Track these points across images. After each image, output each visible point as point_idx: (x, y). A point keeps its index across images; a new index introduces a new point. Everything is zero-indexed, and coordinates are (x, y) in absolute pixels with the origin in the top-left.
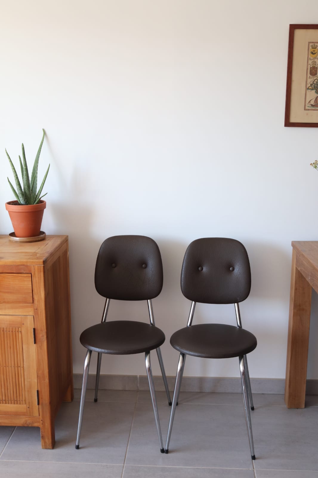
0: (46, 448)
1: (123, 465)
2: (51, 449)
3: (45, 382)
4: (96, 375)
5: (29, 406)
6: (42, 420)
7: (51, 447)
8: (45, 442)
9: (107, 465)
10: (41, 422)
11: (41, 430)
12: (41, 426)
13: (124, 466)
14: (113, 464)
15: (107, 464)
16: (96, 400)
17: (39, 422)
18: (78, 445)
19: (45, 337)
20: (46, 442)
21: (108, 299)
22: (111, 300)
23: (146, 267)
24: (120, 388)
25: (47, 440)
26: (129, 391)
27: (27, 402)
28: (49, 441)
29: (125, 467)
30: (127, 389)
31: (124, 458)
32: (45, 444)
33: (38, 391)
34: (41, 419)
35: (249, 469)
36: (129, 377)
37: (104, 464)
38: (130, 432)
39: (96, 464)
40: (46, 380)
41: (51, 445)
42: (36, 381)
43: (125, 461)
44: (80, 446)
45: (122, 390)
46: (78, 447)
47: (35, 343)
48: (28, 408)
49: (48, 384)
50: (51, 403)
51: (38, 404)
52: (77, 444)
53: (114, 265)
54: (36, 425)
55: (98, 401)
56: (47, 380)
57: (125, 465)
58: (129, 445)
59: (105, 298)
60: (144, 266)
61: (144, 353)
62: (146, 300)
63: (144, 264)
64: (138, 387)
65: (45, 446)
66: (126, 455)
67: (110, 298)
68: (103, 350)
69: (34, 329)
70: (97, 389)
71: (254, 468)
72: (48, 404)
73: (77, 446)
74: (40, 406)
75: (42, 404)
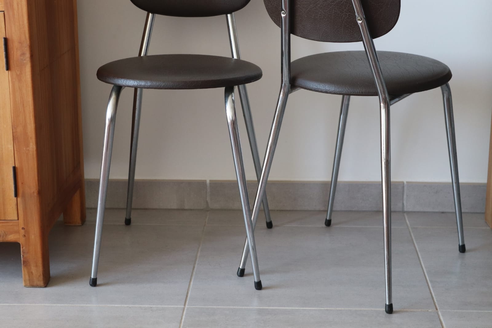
0: (33, 286)
1: (183, 306)
2: (41, 287)
3: (28, 148)
4: (128, 181)
6: (23, 228)
7: (42, 283)
8: (30, 274)
9: (151, 308)
10: (22, 232)
11: (23, 247)
12: (22, 241)
13: (186, 308)
14: (163, 306)
15: (151, 306)
16: (128, 222)
17: (17, 232)
18: (95, 278)
19: (28, 55)
20: (32, 273)
21: (150, 15)
22: (157, 16)
24: (174, 204)
25: (33, 269)
26: (191, 210)
28: (37, 270)
29: (188, 309)
30: (186, 207)
31: (185, 297)
32: (29, 276)
33: (15, 168)
34: (23, 226)
35: (428, 311)
36: (190, 183)
37: (147, 306)
38: (195, 264)
39: (130, 306)
40: (31, 144)
41: (41, 278)
42: (11, 147)
43: (187, 301)
44: (98, 282)
45: (178, 210)
46: (94, 283)
47: (8, 68)
49: (35, 153)
50: (40, 193)
51: (16, 195)
52: (92, 277)
54: (11, 238)
55: (133, 223)
56: (32, 146)
57: (186, 306)
58: (193, 280)
59: (146, 12)
61: (223, 89)
62: (225, 15)
64: (207, 202)
65: (29, 280)
66: (188, 293)
67: (153, 13)
68: (143, 83)
69: (6, 40)
70: (129, 208)
71: (437, 309)
72: (36, 194)
73: (93, 279)
74: (19, 199)
75: (24, 196)
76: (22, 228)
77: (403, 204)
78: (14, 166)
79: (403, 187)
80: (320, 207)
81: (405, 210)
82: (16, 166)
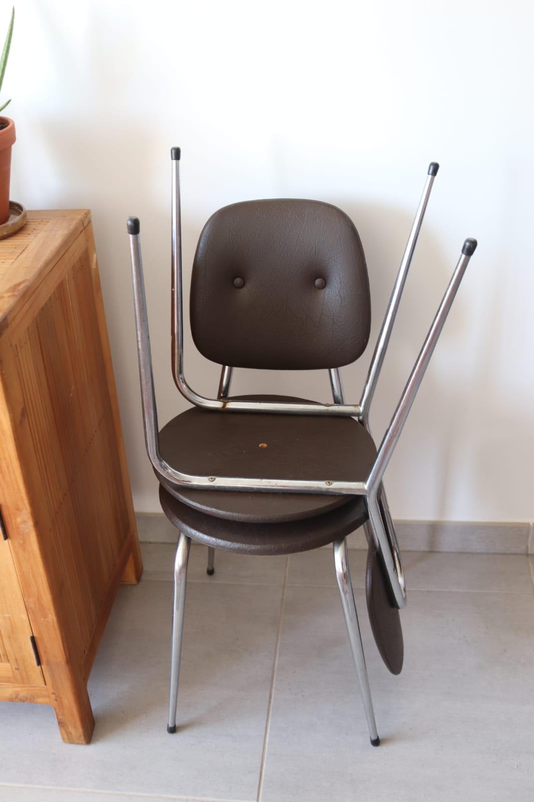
2: (83, 744)
3: (46, 620)
5: (17, 667)
7: (83, 741)
8: (69, 734)
10: (53, 697)
11: (55, 710)
12: (53, 704)
19: (30, 523)
21: (227, 367)
23: (324, 286)
25: (72, 730)
27: (12, 658)
28: (77, 730)
33: (33, 639)
34: (52, 691)
40: (50, 615)
47: (7, 537)
48: (16, 669)
49: (56, 624)
50: (70, 661)
51: (39, 663)
53: (238, 281)
60: (318, 282)
63: (318, 278)
65: (68, 738)
72: (63, 663)
74: (44, 667)
75: (48, 663)
76: (52, 693)
77: (527, 547)
78: (32, 635)
79: (529, 530)
80: (424, 547)
81: (530, 552)
82: (34, 635)
